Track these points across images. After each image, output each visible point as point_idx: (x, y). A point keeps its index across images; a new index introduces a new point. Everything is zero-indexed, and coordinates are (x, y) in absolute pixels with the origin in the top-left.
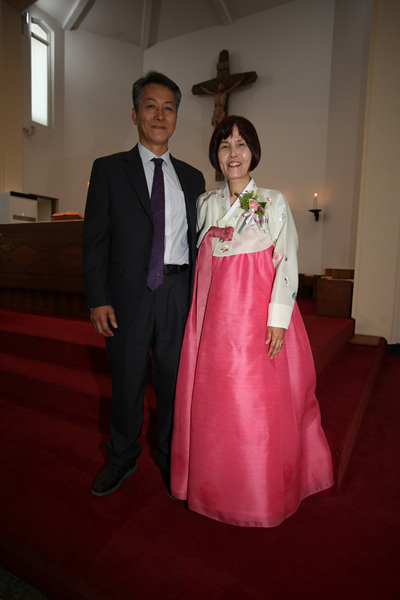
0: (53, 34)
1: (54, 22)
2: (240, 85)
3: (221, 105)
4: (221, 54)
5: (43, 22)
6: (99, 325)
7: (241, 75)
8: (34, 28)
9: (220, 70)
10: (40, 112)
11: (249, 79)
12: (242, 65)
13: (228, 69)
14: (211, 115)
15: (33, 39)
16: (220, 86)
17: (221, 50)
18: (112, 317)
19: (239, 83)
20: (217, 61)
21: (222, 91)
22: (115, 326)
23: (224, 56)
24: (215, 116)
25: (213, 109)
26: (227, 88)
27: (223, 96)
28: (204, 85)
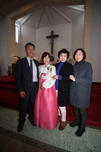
0: (19, 25)
1: (20, 23)
2: (56, 37)
5: (18, 23)
6: (22, 96)
8: (16, 24)
9: (51, 34)
10: (17, 40)
11: (57, 36)
12: (55, 33)
13: (53, 34)
15: (16, 26)
16: (52, 37)
18: (25, 94)
21: (52, 38)
22: (25, 95)
23: (52, 32)
24: (51, 42)
26: (53, 37)
27: (52, 39)
28: (49, 36)
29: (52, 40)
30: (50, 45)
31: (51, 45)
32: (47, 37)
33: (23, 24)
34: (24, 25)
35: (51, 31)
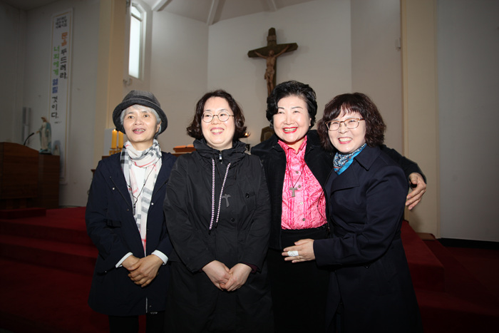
0: (145, 14)
1: (147, 7)
2: (286, 51)
3: (271, 65)
4: (270, 30)
5: (139, 6)
7: (286, 45)
8: (133, 10)
9: (269, 41)
10: (134, 68)
11: (292, 47)
12: (285, 38)
13: (275, 41)
14: (264, 72)
15: (132, 18)
16: (271, 52)
17: (270, 28)
19: (285, 50)
20: (267, 35)
21: (272, 56)
23: (272, 32)
24: (267, 73)
25: (266, 68)
26: (275, 54)
27: (273, 59)
28: (258, 50)
29: (273, 62)
30: (265, 82)
31: (269, 84)
32: (253, 54)
33: (160, 10)
34: (163, 11)
35: (267, 31)
